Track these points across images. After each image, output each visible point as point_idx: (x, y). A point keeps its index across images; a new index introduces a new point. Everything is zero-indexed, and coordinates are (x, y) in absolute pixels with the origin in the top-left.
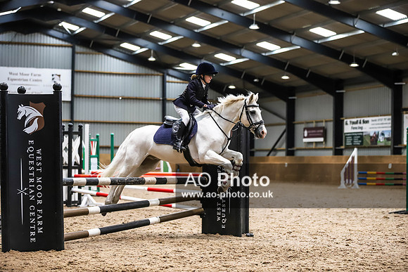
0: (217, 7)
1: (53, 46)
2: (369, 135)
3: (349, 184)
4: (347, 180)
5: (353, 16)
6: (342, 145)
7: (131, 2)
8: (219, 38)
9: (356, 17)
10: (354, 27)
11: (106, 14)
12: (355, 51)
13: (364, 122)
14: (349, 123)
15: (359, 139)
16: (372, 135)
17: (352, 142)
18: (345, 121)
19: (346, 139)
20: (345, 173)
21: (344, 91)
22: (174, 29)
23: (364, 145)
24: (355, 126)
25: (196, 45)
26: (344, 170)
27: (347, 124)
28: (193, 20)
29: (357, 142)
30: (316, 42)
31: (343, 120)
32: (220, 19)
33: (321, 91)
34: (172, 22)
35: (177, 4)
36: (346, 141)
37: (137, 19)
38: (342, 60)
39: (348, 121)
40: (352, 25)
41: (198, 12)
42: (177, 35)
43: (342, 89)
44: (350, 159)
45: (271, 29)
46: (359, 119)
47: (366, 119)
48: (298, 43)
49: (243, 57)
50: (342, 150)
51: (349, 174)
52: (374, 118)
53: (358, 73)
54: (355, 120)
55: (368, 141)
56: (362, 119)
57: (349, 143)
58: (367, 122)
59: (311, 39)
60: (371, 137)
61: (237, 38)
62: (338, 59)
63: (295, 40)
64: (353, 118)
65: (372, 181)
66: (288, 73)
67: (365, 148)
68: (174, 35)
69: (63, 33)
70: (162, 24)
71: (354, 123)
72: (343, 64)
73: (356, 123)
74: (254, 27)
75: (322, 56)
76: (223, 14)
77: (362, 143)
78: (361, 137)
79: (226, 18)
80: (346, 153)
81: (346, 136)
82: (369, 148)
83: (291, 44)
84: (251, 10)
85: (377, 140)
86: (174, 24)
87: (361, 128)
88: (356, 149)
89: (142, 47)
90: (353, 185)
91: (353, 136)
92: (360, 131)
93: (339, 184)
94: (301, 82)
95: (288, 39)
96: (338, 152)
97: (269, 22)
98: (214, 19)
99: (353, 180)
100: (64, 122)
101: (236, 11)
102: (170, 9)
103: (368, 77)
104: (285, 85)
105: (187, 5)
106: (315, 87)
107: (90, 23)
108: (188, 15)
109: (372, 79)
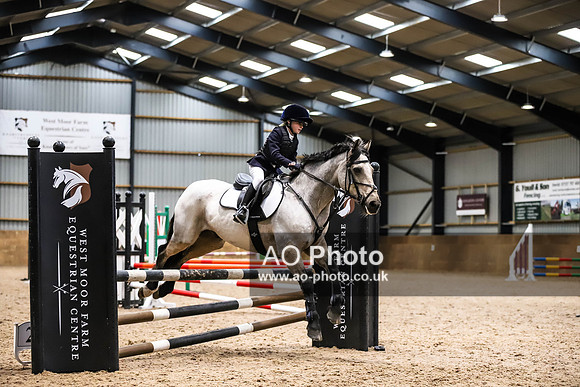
0: (335, 26)
1: (105, 81)
2: (549, 205)
3: (521, 275)
4: (518, 269)
5: (526, 38)
6: (511, 220)
7: (212, 20)
8: (337, 70)
9: (531, 40)
10: (527, 53)
11: (179, 36)
12: (529, 87)
13: (542, 187)
14: (520, 188)
15: (535, 211)
16: (553, 205)
17: (526, 215)
18: (516, 185)
19: (516, 211)
20: (516, 259)
21: (514, 144)
22: (275, 57)
23: (543, 219)
24: (529, 192)
25: (306, 80)
26: (513, 255)
27: (518, 190)
28: (301, 44)
29: (532, 216)
30: (474, 74)
31: (513, 185)
32: (339, 44)
33: (481, 144)
34: (271, 48)
35: (278, 23)
36: (516, 214)
37: (221, 43)
38: (511, 100)
39: (520, 185)
40: (524, 50)
41: (308, 33)
42: (279, 66)
43: (511, 141)
44: (522, 240)
45: (410, 57)
46: (535, 183)
47: (545, 183)
48: (448, 76)
49: (372, 97)
50: (511, 226)
51: (521, 262)
52: (556, 182)
53: (534, 118)
54: (529, 184)
55: (548, 213)
56: (539, 183)
57: (521, 217)
58: (546, 187)
59: (467, 70)
60: (552, 208)
61: (364, 69)
62: (504, 97)
63: (444, 72)
64: (527, 181)
65: (554, 270)
66: (434, 119)
67: (543, 223)
68: (274, 65)
69: (119, 63)
70: (257, 50)
71: (527, 188)
72: (512, 105)
73: (532, 188)
74: (387, 54)
75: (483, 94)
76: (342, 37)
77: (539, 217)
78: (538, 209)
79: (348, 41)
80: (517, 230)
81: (516, 208)
82: (550, 223)
83: (440, 79)
84: (383, 30)
85: (560, 213)
86: (274, 50)
87: (538, 196)
88: (530, 226)
89: (229, 83)
90: (526, 276)
91: (526, 207)
92: (536, 199)
93: (507, 275)
94: (454, 131)
95: (434, 71)
96: (506, 230)
97: (408, 46)
98: (330, 43)
99: (526, 269)
100: (120, 188)
101: (361, 32)
102: (269, 29)
103: (547, 124)
104: (430, 135)
105: (292, 24)
106: (472, 138)
107: (157, 50)
108: (294, 39)
109: (553, 126)
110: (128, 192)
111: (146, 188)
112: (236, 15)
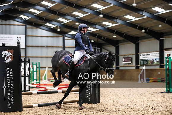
0: (86, 8)
1: (17, 25)
2: (150, 60)
3: (142, 81)
4: (141, 79)
5: (142, 10)
6: (139, 65)
7: (49, 6)
8: (86, 21)
9: (144, 11)
10: (143, 15)
11: (39, 11)
12: (144, 25)
13: (148, 55)
14: (141, 55)
15: (146, 62)
16: (151, 60)
17: (143, 63)
18: (140, 54)
19: (140, 62)
21: (139, 42)
22: (68, 17)
23: (148, 64)
24: (144, 56)
25: (77, 24)
26: (140, 75)
27: (141, 56)
28: (76, 13)
29: (145, 63)
30: (127, 21)
31: (139, 54)
32: (87, 13)
33: (130, 42)
34: (67, 14)
35: (69, 7)
36: (140, 63)
37: (52, 13)
38: (138, 29)
39: (141, 54)
40: (142, 14)
41: (78, 10)
42: (69, 20)
43: (139, 41)
44: (142, 71)
45: (108, 17)
46: (146, 54)
47: (149, 53)
48: (120, 22)
49: (97, 29)
50: (139, 66)
51: (142, 77)
52: (152, 53)
53: (145, 34)
54: (144, 54)
55: (149, 62)
56: (147, 53)
57: (142, 64)
58: (149, 55)
59: (125, 20)
60: (151, 61)
61: (94, 20)
62: (136, 28)
63: (118, 21)
64: (143, 53)
65: (152, 80)
66: (116, 35)
67: (148, 65)
68: (68, 20)
69: (22, 20)
70: (63, 15)
71: (144, 55)
72: (139, 30)
73: (145, 55)
74: (101, 16)
75: (130, 27)
76: (88, 11)
77: (147, 64)
78: (147, 61)
79: (89, 12)
80: (141, 68)
82: (150, 65)
83: (117, 23)
84: (100, 9)
85: (153, 62)
86: (68, 15)
87: (147, 57)
88: (145, 66)
89: (54, 25)
90: (144, 81)
91: (143, 61)
92: (146, 58)
93: (138, 81)
94: (122, 38)
95: (115, 20)
96: (137, 68)
97: (107, 13)
98: (84, 13)
99: (144, 79)
100: (22, 57)
101: (93, 9)
102: (66, 9)
103: (149, 36)
104: (115, 40)
105: (73, 7)
106: (127, 40)
107: (33, 15)
108: (74, 11)
109: (151, 37)
110: (25, 58)
111: (30, 57)
112: (56, 5)
